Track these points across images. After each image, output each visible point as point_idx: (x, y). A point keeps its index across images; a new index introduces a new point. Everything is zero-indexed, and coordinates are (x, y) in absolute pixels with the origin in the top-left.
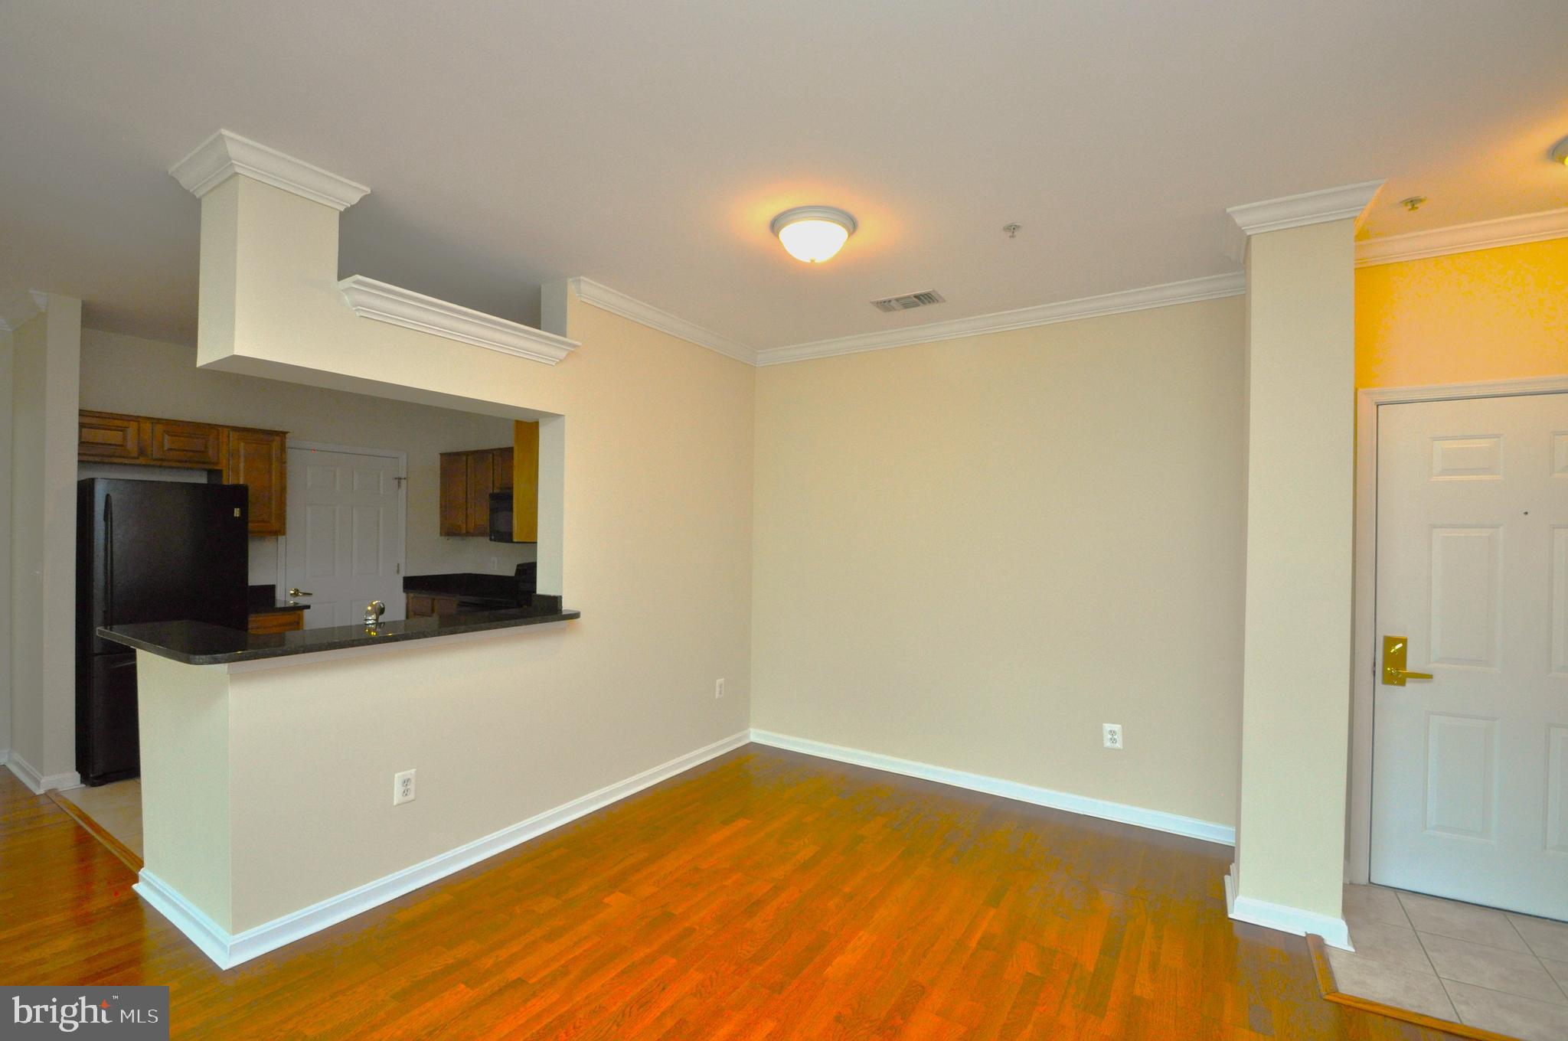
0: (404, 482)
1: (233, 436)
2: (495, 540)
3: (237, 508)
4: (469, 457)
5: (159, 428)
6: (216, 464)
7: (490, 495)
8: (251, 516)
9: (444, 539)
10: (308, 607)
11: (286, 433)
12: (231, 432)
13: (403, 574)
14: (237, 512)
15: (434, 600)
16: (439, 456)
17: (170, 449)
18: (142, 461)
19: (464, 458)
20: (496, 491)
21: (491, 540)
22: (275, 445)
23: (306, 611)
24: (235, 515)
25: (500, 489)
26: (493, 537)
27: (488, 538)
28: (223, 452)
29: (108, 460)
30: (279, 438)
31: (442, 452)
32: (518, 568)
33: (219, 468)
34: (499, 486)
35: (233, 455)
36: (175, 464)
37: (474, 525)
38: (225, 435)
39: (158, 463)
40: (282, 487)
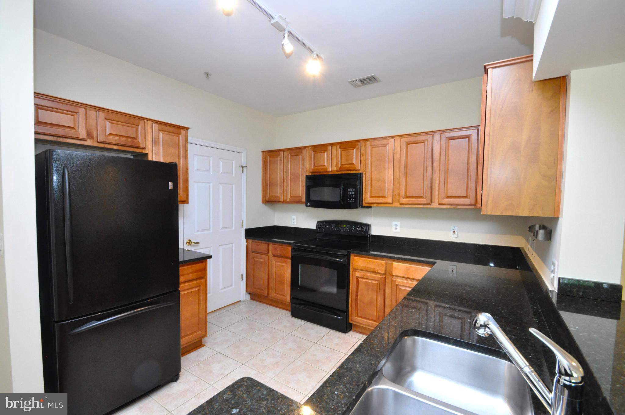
0: (245, 169)
1: (156, 126)
2: (309, 207)
3: (170, 182)
4: (285, 153)
5: (102, 115)
6: (143, 148)
7: (306, 176)
9: (263, 205)
10: (210, 257)
11: (187, 128)
12: (153, 124)
13: (245, 227)
14: (171, 186)
15: (268, 244)
16: (261, 153)
17: (110, 134)
18: (89, 143)
19: (281, 153)
20: (309, 174)
21: (307, 206)
22: (182, 137)
24: (170, 188)
25: (312, 173)
26: (309, 204)
27: (305, 205)
28: (148, 139)
29: (61, 140)
30: (183, 132)
31: (263, 150)
32: (318, 224)
33: (147, 152)
34: (312, 171)
35: (155, 142)
36: (115, 147)
37: (291, 196)
38: (150, 126)
39: (102, 145)
40: (186, 168)
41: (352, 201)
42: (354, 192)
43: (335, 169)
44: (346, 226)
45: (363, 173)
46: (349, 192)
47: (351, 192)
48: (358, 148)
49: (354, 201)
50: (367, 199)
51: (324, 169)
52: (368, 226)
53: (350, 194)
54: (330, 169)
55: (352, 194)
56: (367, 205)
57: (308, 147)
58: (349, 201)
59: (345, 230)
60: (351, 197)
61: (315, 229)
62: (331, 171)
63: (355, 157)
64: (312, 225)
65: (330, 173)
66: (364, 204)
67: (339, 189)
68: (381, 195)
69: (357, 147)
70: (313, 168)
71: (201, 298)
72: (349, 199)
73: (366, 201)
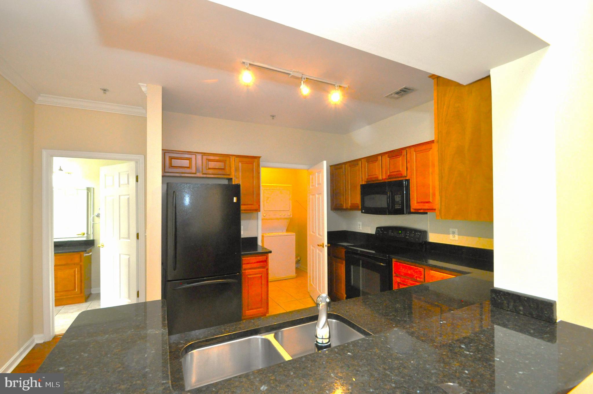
1: (237, 159)
2: (364, 213)
3: (235, 197)
4: (346, 165)
5: (205, 158)
6: (230, 175)
7: (361, 185)
8: (242, 201)
10: (271, 252)
11: (259, 157)
14: (235, 200)
16: (330, 167)
17: (211, 169)
18: (197, 175)
19: (344, 166)
20: (363, 183)
21: (362, 212)
22: (255, 164)
23: (269, 254)
24: (234, 201)
25: (367, 182)
26: (363, 211)
27: (361, 211)
28: (232, 169)
29: (183, 175)
30: (256, 160)
31: (331, 165)
32: (377, 229)
33: (231, 177)
34: (366, 180)
35: (237, 170)
36: (212, 176)
37: (351, 204)
38: (233, 159)
39: (205, 176)
40: (258, 186)
41: (399, 207)
42: (400, 199)
43: (384, 177)
44: (401, 232)
45: (409, 179)
46: (396, 199)
47: (398, 198)
48: (404, 156)
49: (400, 207)
50: (414, 205)
51: (375, 177)
52: (424, 233)
53: (397, 200)
54: (380, 178)
55: (399, 200)
56: (414, 211)
57: (363, 158)
58: (396, 207)
59: (400, 236)
60: (397, 204)
61: (374, 234)
62: (381, 179)
63: (401, 165)
64: (371, 230)
65: (381, 181)
66: (412, 210)
67: (387, 196)
68: (427, 201)
69: (403, 154)
70: (367, 177)
71: (263, 282)
72: (396, 206)
73: (413, 207)
